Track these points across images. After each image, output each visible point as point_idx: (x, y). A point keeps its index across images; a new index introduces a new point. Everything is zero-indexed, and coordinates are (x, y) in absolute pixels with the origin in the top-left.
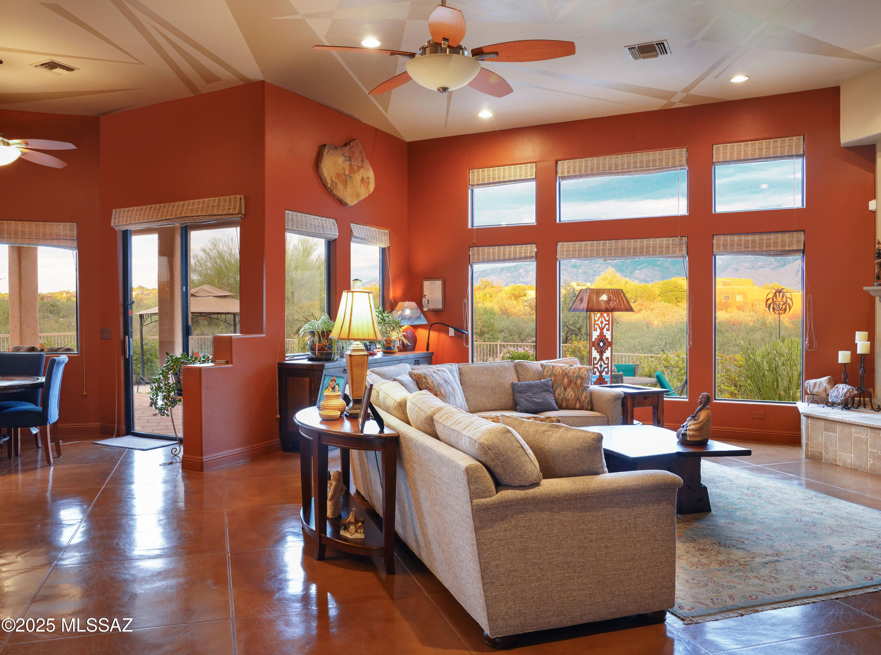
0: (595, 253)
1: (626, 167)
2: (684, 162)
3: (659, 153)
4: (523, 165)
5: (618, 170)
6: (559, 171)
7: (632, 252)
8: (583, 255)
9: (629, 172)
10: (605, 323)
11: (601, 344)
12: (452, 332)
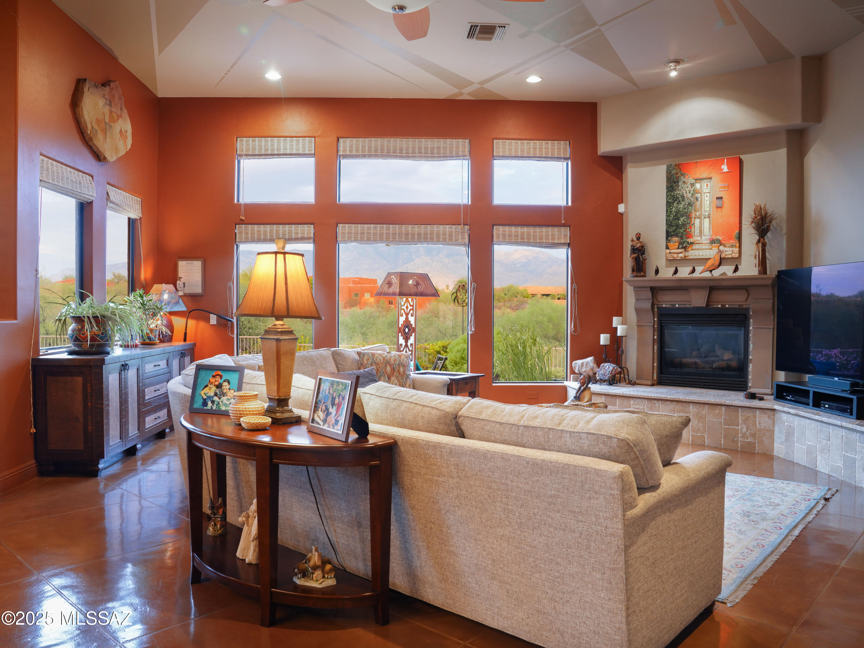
0: (378, 237)
1: (410, 152)
2: (467, 153)
3: (443, 142)
4: (301, 139)
5: (403, 153)
6: (341, 149)
7: (416, 237)
8: (365, 239)
9: (413, 157)
10: (410, 308)
11: (407, 330)
12: (213, 319)
